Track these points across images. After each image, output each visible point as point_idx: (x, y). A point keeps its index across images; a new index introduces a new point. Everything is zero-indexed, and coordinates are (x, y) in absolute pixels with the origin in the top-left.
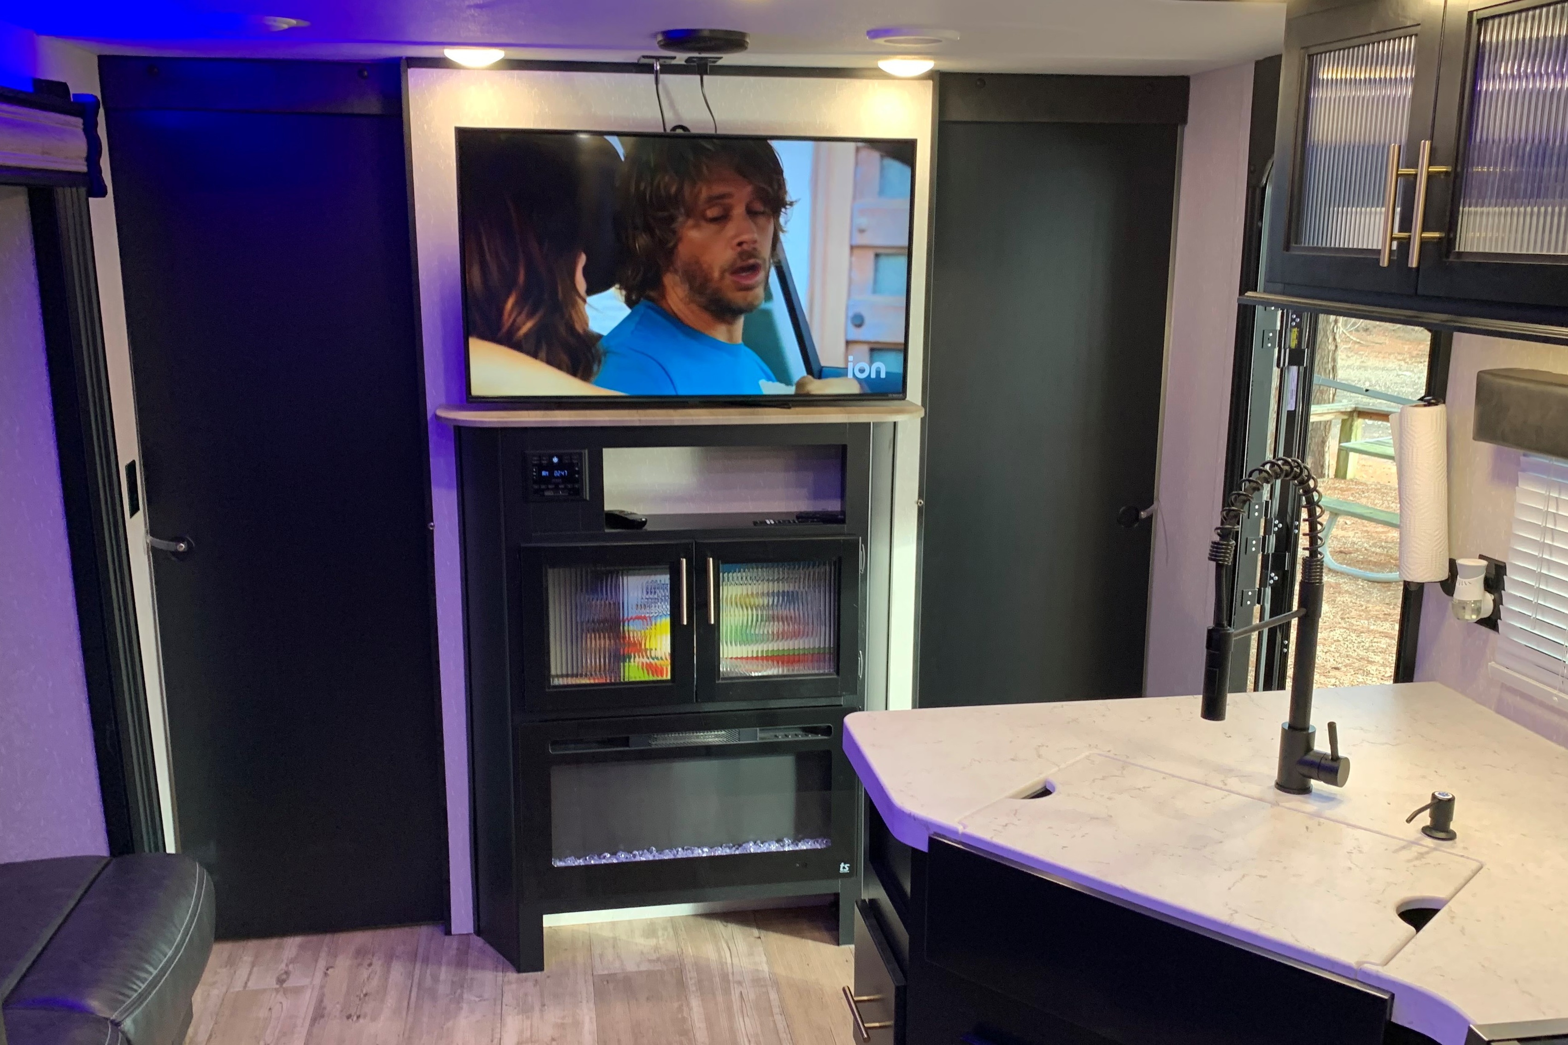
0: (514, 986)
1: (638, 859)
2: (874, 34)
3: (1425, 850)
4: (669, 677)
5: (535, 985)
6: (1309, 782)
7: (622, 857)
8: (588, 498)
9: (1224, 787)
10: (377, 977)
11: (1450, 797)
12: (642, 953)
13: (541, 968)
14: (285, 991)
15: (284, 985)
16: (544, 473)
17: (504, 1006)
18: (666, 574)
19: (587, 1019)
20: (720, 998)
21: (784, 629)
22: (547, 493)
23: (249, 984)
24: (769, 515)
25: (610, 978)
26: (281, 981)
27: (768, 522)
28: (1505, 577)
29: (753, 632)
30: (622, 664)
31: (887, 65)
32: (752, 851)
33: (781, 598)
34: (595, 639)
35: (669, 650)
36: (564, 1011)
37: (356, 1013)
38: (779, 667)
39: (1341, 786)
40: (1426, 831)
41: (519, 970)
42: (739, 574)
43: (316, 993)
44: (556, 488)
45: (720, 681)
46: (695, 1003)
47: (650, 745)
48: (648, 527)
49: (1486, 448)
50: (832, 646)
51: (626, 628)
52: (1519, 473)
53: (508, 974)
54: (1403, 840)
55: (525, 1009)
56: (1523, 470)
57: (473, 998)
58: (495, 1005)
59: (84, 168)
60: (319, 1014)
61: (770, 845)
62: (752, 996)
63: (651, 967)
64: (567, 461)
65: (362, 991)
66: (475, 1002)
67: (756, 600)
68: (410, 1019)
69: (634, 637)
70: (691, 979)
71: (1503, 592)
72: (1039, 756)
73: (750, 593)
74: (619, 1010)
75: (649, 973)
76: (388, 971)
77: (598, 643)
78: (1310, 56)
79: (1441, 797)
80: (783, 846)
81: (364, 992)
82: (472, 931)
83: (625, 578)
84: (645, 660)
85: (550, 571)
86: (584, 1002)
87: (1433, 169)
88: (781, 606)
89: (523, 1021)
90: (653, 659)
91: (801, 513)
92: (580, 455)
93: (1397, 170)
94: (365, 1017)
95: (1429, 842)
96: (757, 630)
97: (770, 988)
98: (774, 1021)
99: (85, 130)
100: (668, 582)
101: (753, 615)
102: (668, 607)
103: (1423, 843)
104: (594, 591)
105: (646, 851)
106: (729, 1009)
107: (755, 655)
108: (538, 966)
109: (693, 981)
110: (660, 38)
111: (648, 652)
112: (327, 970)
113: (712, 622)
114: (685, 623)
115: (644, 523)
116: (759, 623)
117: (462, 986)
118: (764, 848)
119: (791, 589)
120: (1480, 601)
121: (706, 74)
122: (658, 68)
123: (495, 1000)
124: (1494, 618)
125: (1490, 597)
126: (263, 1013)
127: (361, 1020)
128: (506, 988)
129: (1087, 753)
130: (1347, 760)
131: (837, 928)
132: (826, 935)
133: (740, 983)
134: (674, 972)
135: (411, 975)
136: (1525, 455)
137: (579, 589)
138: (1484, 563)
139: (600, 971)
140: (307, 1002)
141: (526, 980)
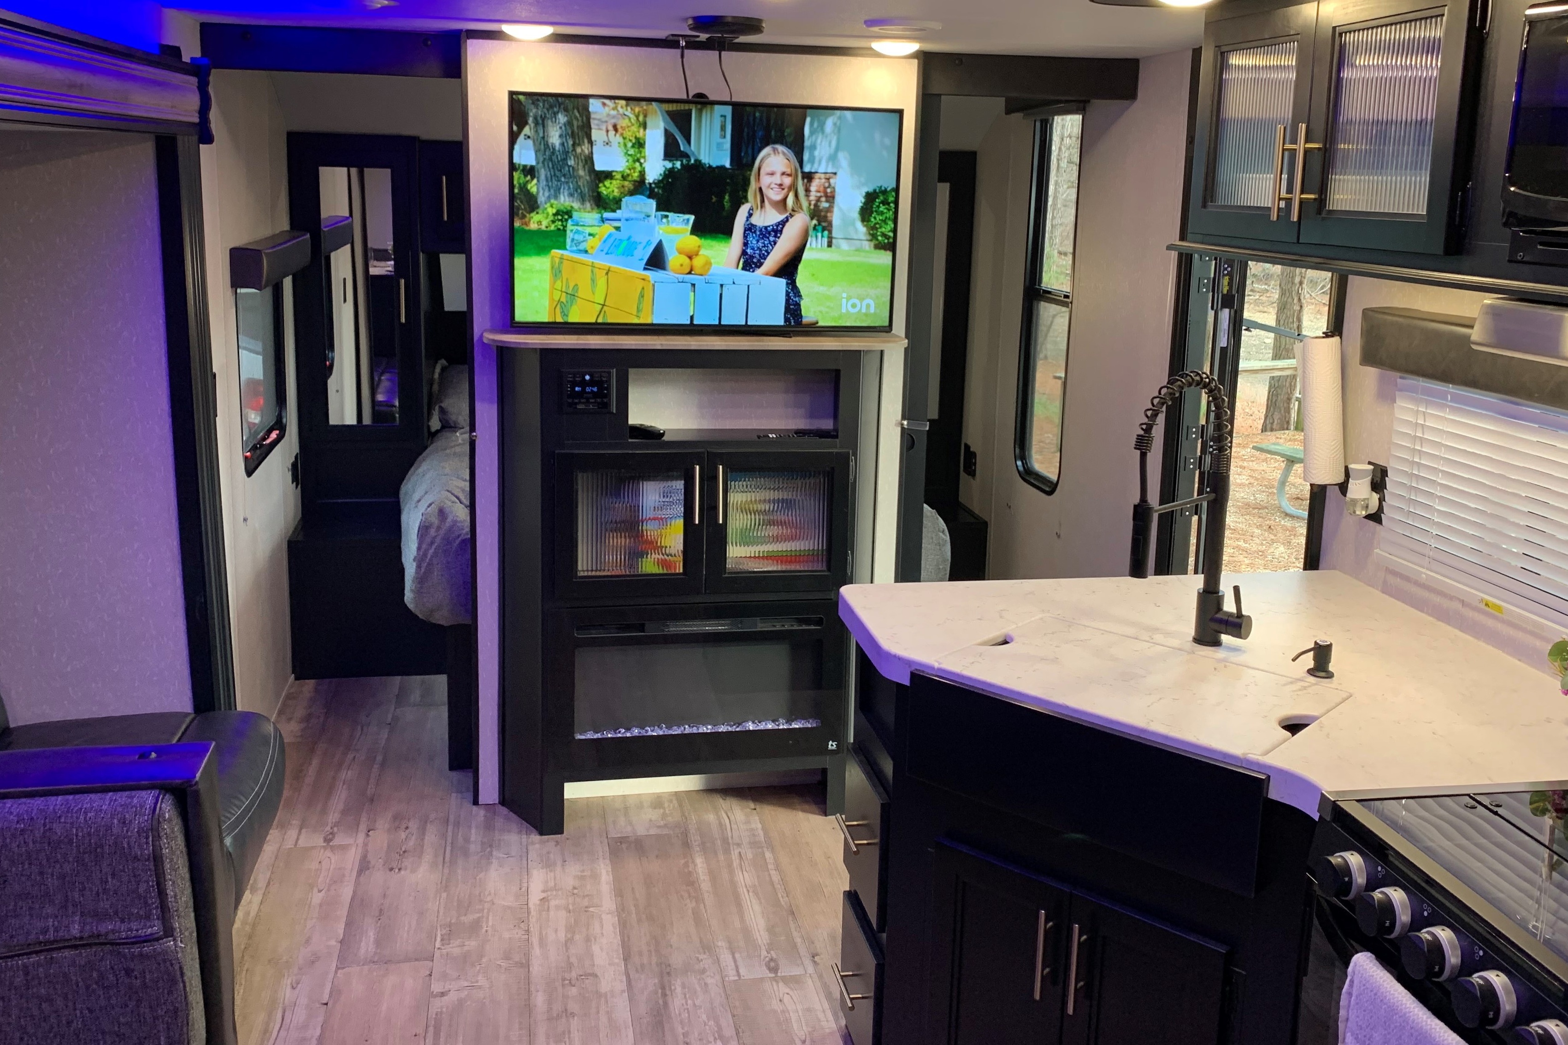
0: (537, 846)
1: (650, 733)
2: (870, 23)
3: (1306, 684)
4: (681, 571)
5: (556, 846)
6: (1220, 637)
7: (636, 732)
8: (614, 412)
9: (1152, 641)
10: (414, 838)
11: (1329, 643)
12: (651, 820)
13: (562, 832)
14: (333, 848)
15: (331, 844)
16: (577, 389)
17: (529, 861)
18: (681, 480)
19: (604, 872)
20: (721, 857)
21: (782, 533)
22: (580, 407)
23: (300, 842)
24: (772, 431)
25: (622, 840)
26: (327, 840)
27: (771, 436)
28: (1386, 478)
29: (755, 534)
30: (640, 560)
31: (878, 46)
32: (751, 728)
33: (780, 504)
34: (617, 538)
35: (681, 548)
36: (583, 865)
37: (397, 866)
38: (777, 565)
39: (1245, 639)
40: (1310, 672)
41: (541, 834)
42: (744, 483)
43: (360, 850)
44: (588, 402)
45: (726, 575)
46: (699, 861)
47: (663, 631)
48: (665, 438)
49: (1371, 373)
50: (824, 548)
51: (644, 528)
52: (1397, 393)
53: (531, 836)
54: (1291, 678)
55: (548, 865)
56: (1400, 390)
57: (502, 855)
58: (521, 860)
59: (196, 120)
60: (364, 866)
61: (766, 724)
62: (750, 856)
63: (659, 831)
64: (597, 379)
65: (401, 849)
66: (503, 858)
67: (759, 506)
68: (446, 871)
69: (651, 536)
70: (695, 841)
71: (1385, 490)
72: (1001, 617)
73: (753, 499)
74: (632, 866)
75: (658, 837)
76: (424, 834)
77: (619, 541)
78: (1222, 53)
79: (1321, 643)
80: (778, 725)
81: (403, 850)
82: (497, 802)
83: (645, 483)
84: (661, 556)
85: (580, 475)
86: (601, 859)
87: (1309, 146)
88: (780, 512)
89: (547, 874)
90: (668, 556)
91: (798, 430)
92: (609, 373)
93: (1283, 146)
94: (406, 869)
95: (1312, 679)
96: (759, 533)
97: (765, 849)
98: (770, 875)
99: (198, 88)
100: (682, 487)
101: (755, 519)
102: (682, 509)
103: (1308, 680)
104: (618, 495)
105: (656, 727)
106: (730, 866)
107: (757, 555)
108: (558, 829)
109: (697, 843)
110: (690, 22)
111: (664, 549)
112: (369, 831)
113: (721, 522)
114: (697, 522)
115: (663, 435)
116: (760, 527)
117: (491, 846)
118: (762, 726)
119: (790, 497)
120: (1368, 499)
121: (725, 50)
122: (684, 44)
123: (521, 856)
124: (1378, 513)
125: (1376, 496)
126: (314, 866)
127: (403, 872)
128: (530, 848)
129: (1040, 616)
130: (1249, 617)
131: (824, 802)
132: (814, 807)
133: (739, 845)
134: (679, 835)
135: (444, 836)
136: (1401, 378)
137: (604, 493)
138: (1371, 467)
139: (613, 834)
140: (352, 857)
141: (548, 841)
